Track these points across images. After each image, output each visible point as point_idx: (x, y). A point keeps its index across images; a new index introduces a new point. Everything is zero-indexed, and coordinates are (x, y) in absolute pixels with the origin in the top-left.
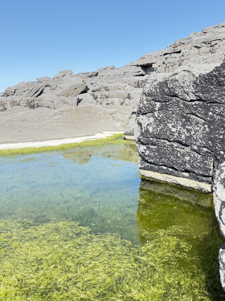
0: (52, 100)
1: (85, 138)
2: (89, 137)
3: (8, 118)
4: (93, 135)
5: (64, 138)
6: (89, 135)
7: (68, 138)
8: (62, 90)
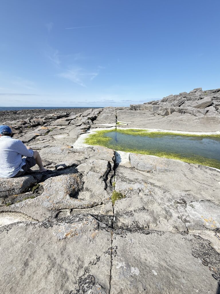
0: (193, 110)
1: (212, 133)
2: (213, 133)
3: (174, 119)
4: (215, 132)
5: (201, 132)
6: (213, 132)
7: (203, 132)
8: (198, 104)
